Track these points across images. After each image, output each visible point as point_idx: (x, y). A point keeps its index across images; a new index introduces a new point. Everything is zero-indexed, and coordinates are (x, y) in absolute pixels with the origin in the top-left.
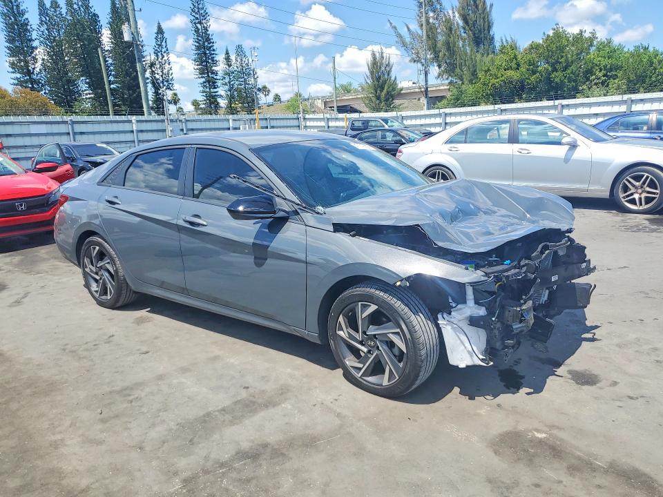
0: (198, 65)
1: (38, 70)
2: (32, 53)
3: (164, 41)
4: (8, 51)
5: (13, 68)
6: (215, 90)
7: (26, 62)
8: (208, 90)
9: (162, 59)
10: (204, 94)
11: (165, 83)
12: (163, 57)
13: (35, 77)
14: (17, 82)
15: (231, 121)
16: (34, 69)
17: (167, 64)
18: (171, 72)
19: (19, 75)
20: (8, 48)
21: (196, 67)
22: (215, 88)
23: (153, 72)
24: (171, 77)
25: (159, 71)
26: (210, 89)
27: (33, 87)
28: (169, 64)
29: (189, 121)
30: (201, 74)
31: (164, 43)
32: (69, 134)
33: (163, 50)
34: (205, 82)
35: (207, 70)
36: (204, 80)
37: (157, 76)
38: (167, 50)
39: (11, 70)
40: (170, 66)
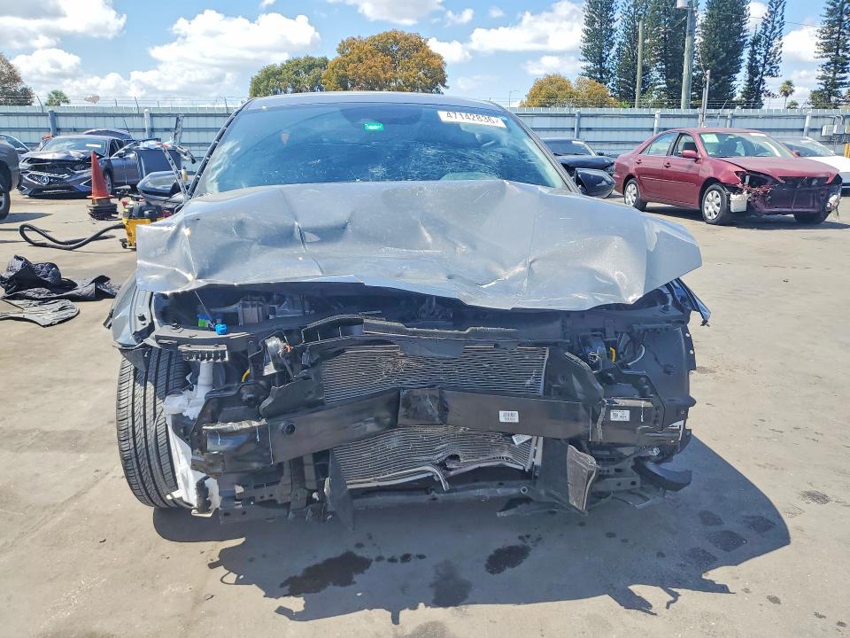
0: (824, 38)
1: (611, 57)
2: (610, 36)
3: (780, 7)
4: (584, 35)
5: (586, 56)
6: (843, 75)
7: (601, 48)
8: (831, 75)
9: (771, 32)
10: (823, 82)
11: (768, 67)
12: (774, 28)
13: (606, 66)
14: (586, 72)
15: (808, 118)
16: (608, 56)
17: (776, 40)
18: (779, 50)
19: (589, 64)
20: (586, 32)
21: (820, 41)
22: (843, 72)
23: (753, 53)
24: (777, 58)
25: (763, 51)
26: (835, 73)
27: (602, 77)
28: (780, 39)
29: (737, 117)
30: (825, 51)
31: (779, 10)
32: (573, 129)
33: (776, 19)
34: (829, 64)
35: (838, 45)
36: (828, 60)
37: (758, 57)
38: (782, 19)
39: (584, 58)
40: (780, 42)
